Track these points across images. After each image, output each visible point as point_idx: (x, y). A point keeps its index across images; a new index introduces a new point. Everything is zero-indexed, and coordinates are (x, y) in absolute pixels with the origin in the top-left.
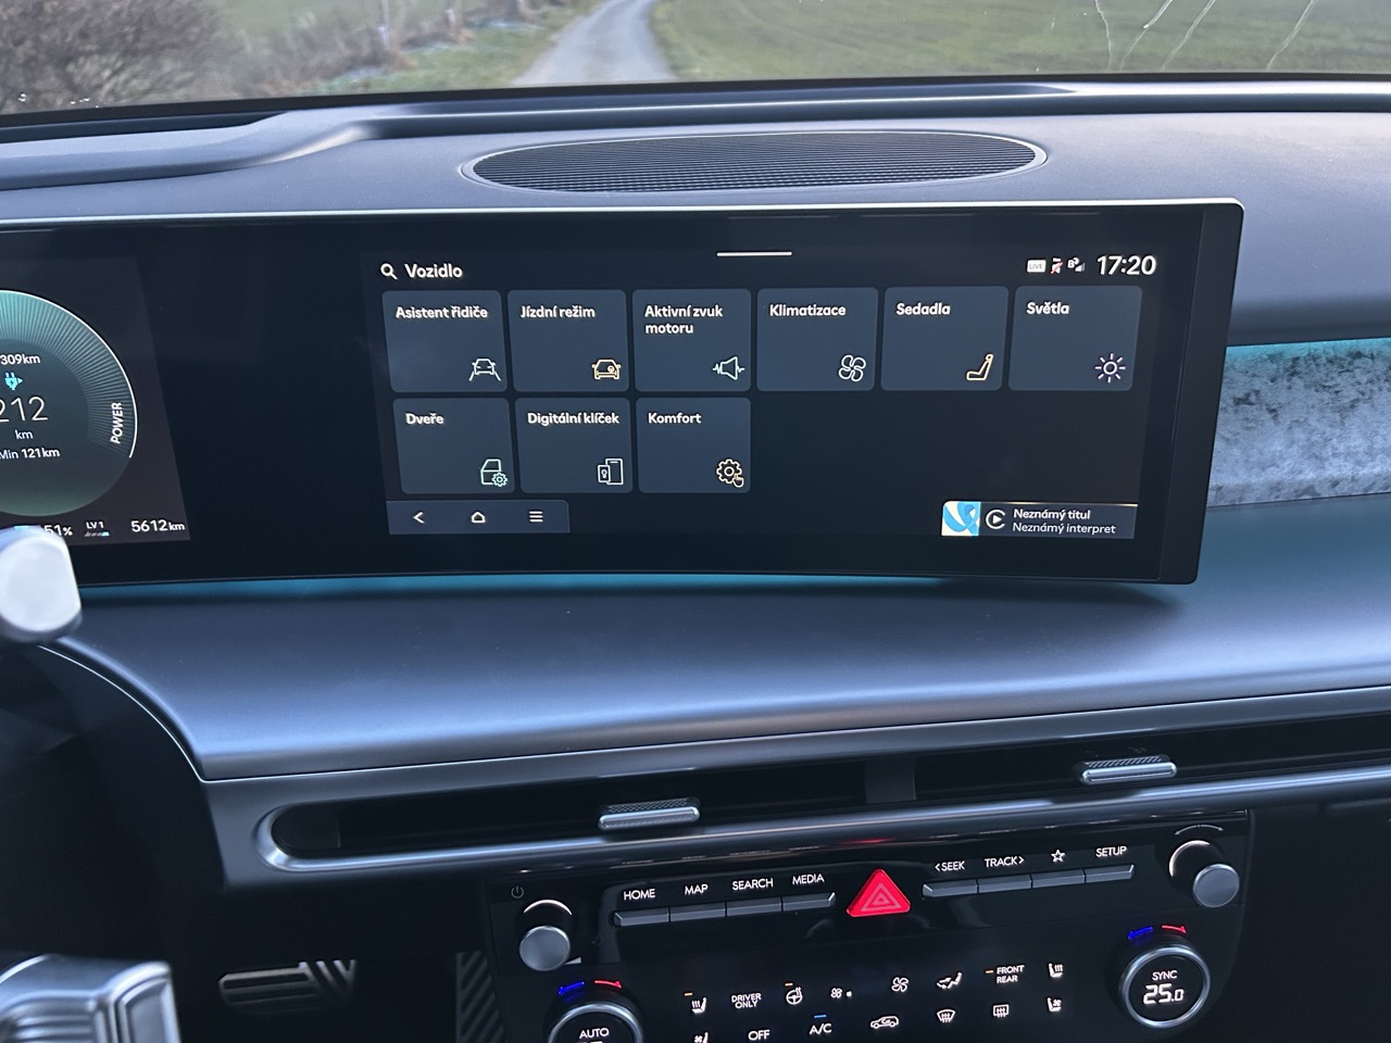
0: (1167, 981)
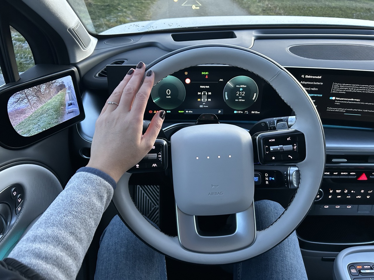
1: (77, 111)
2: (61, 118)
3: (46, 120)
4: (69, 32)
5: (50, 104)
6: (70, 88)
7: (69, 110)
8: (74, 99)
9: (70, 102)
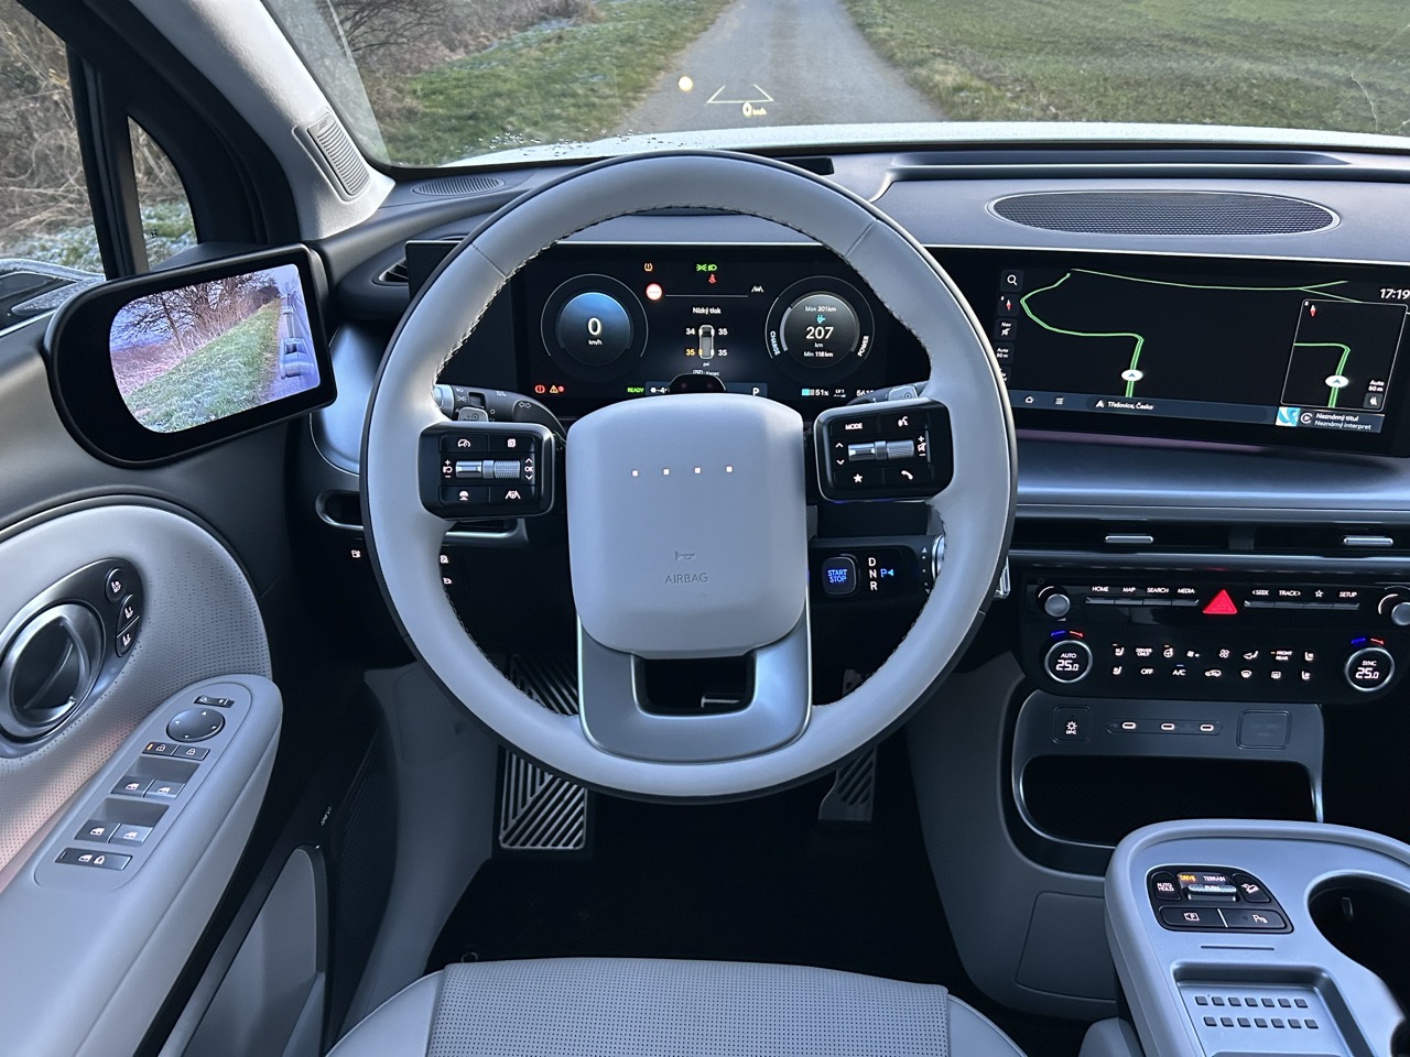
0: (1370, 666)
1: (313, 372)
2: (263, 387)
3: (220, 388)
4: (297, 139)
5: (233, 340)
6: (292, 300)
7: (288, 365)
8: (305, 335)
9: (293, 341)
